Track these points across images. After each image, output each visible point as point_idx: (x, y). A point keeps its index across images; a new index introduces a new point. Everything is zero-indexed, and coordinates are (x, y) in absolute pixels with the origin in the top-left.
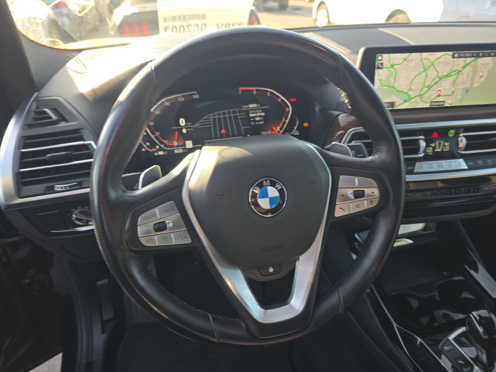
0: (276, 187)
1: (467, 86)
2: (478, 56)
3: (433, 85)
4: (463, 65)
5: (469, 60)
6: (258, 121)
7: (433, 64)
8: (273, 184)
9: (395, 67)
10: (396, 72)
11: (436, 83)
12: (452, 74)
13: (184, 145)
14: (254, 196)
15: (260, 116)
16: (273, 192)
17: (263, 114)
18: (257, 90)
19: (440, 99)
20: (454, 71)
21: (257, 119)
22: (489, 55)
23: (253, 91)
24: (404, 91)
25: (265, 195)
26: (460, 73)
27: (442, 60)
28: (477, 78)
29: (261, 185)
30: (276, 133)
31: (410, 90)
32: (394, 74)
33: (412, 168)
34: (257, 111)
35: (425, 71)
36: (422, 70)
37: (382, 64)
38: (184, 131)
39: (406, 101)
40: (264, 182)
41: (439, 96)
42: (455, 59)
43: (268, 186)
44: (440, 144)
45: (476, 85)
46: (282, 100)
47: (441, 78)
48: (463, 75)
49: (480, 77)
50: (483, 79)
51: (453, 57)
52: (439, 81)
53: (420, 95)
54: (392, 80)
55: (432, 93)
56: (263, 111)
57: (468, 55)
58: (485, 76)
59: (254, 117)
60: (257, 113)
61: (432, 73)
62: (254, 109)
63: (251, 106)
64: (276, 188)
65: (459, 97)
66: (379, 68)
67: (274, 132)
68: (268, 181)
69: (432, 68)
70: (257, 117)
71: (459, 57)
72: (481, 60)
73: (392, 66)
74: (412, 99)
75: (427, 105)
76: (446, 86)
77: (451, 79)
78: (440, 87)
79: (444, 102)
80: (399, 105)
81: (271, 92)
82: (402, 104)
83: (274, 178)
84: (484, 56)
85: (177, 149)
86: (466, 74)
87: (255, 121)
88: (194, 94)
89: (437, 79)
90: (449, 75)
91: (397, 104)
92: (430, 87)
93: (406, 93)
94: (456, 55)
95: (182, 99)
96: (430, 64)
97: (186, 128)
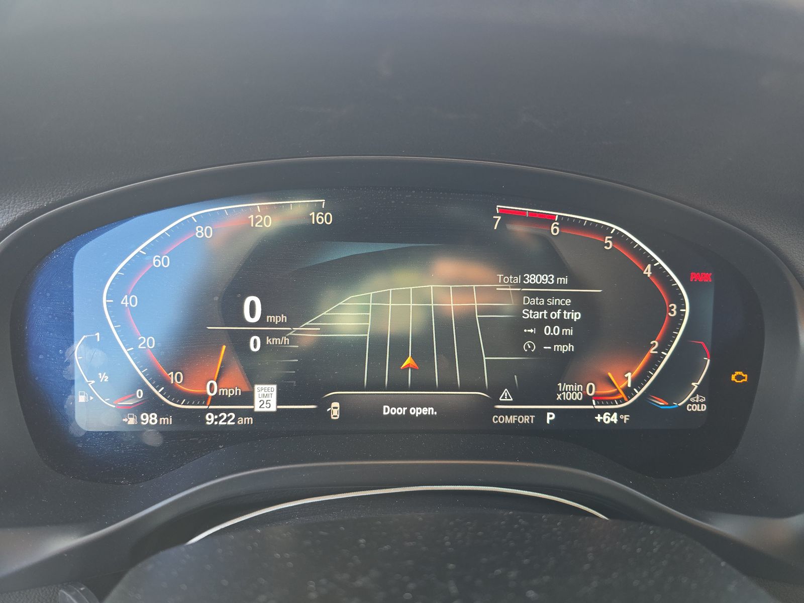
6: (553, 340)
13: (248, 398)
15: (563, 323)
17: (576, 316)
18: (563, 222)
21: (547, 331)
30: (618, 393)
34: (552, 302)
38: (255, 344)
46: (658, 270)
56: (579, 303)
59: (540, 324)
60: (551, 308)
62: (542, 293)
67: (614, 390)
70: (552, 323)
81: (618, 237)
85: (216, 412)
87: (540, 338)
95: (266, 221)
97: (263, 335)
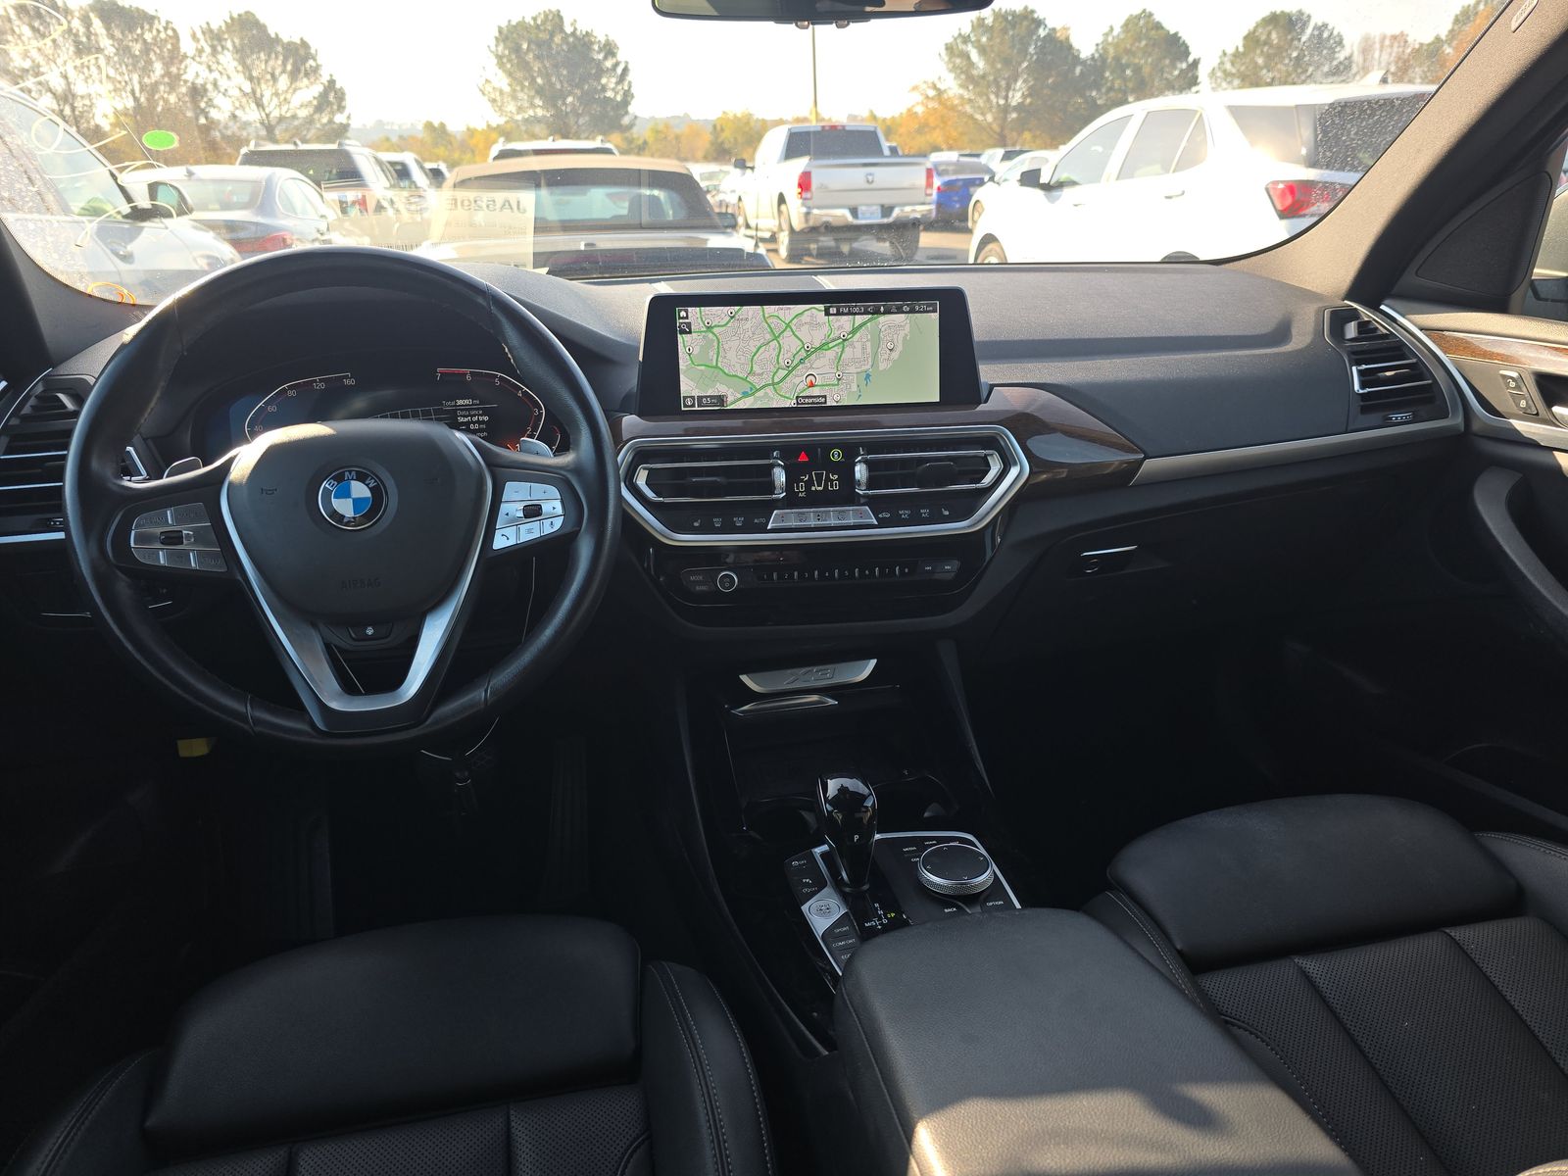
0: (367, 482)
1: (864, 368)
2: (877, 312)
3: (797, 365)
4: (848, 327)
5: (859, 319)
7: (788, 325)
8: (361, 478)
9: (715, 330)
10: (718, 340)
11: (802, 361)
12: (831, 345)
14: (327, 493)
15: (479, 422)
16: (360, 490)
17: (486, 418)
18: (472, 374)
19: (816, 391)
20: (834, 340)
22: (900, 311)
23: (465, 374)
24: (741, 375)
25: (345, 494)
26: (846, 343)
27: (805, 318)
28: (883, 354)
29: (340, 479)
31: (751, 373)
32: (715, 344)
33: (763, 520)
34: (473, 412)
35: (776, 338)
36: (768, 337)
37: (689, 325)
39: (745, 395)
40: (347, 473)
41: (812, 385)
42: (831, 318)
43: (352, 479)
44: (819, 477)
45: (882, 366)
46: (525, 393)
47: (809, 353)
48: (852, 345)
49: (888, 352)
50: (895, 355)
51: (827, 314)
52: (806, 358)
53: (773, 384)
54: (712, 354)
55: (797, 381)
56: (486, 412)
57: (856, 310)
58: (900, 348)
59: (467, 423)
60: (472, 416)
61: (790, 344)
62: (467, 409)
63: (460, 402)
64: (367, 485)
65: (854, 388)
66: (683, 332)
68: (353, 473)
69: (788, 333)
70: (474, 423)
71: (838, 313)
72: (884, 320)
73: (709, 328)
74: (758, 390)
75: (790, 403)
76: (822, 366)
77: (830, 354)
78: (811, 368)
79: (825, 397)
80: (732, 403)
81: (501, 378)
82: (740, 399)
83: (364, 468)
84: (888, 312)
86: (858, 345)
88: (346, 377)
89: (803, 354)
90: (826, 347)
91: (730, 399)
92: (790, 369)
93: (745, 380)
94: (833, 310)
95: (322, 386)
96: (785, 326)
